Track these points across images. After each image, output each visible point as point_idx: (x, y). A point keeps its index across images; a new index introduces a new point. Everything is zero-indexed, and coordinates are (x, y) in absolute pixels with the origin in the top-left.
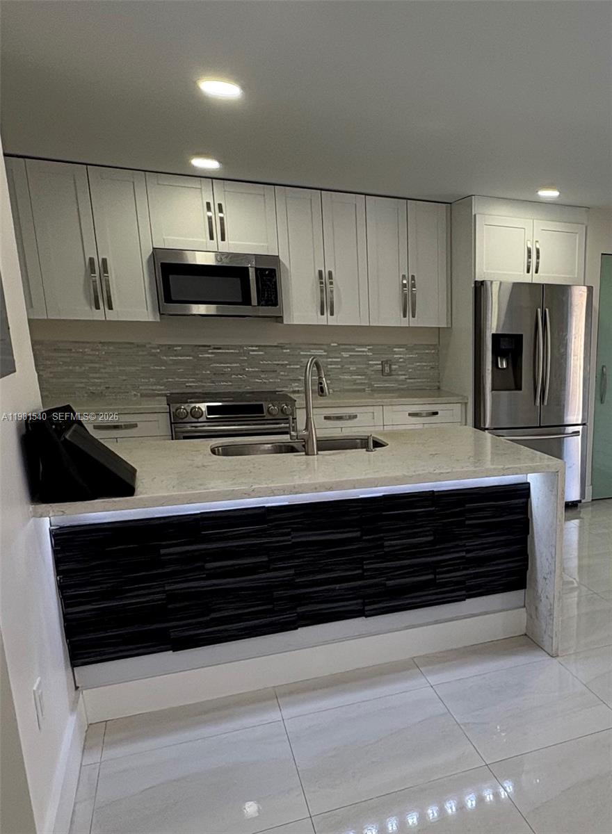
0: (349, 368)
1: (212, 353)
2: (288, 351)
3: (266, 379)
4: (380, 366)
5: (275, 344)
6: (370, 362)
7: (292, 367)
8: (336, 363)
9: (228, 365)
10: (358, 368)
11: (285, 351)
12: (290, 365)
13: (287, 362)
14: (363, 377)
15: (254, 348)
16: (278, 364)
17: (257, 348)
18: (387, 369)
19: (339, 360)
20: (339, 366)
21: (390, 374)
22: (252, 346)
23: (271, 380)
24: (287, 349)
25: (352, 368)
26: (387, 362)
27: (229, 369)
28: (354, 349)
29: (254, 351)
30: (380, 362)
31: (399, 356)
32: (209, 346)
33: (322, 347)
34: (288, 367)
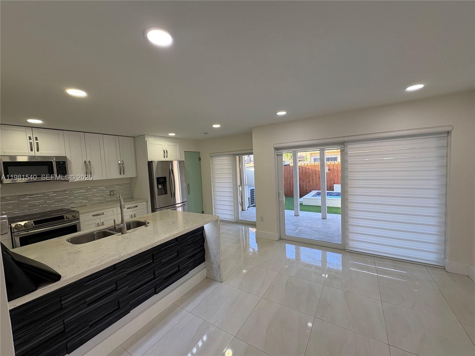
0: (96, 195)
1: (28, 198)
2: (68, 192)
3: (57, 204)
4: (109, 193)
5: (62, 190)
6: (105, 192)
7: (70, 198)
8: (91, 194)
9: (38, 201)
10: (99, 195)
11: (66, 192)
12: (69, 197)
13: (68, 197)
14: (102, 198)
15: (51, 193)
16: (63, 198)
17: (53, 193)
18: (112, 193)
19: (92, 193)
20: (92, 195)
21: (113, 195)
22: (50, 192)
23: (60, 205)
24: (68, 191)
25: (98, 195)
26: (112, 191)
27: (38, 203)
28: (98, 188)
29: (51, 194)
30: (109, 191)
31: (116, 188)
32: (27, 195)
33: (85, 189)
34: (68, 198)
